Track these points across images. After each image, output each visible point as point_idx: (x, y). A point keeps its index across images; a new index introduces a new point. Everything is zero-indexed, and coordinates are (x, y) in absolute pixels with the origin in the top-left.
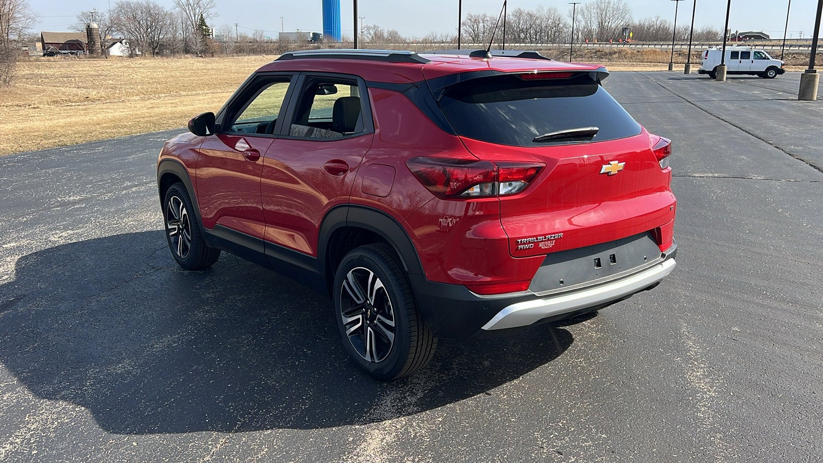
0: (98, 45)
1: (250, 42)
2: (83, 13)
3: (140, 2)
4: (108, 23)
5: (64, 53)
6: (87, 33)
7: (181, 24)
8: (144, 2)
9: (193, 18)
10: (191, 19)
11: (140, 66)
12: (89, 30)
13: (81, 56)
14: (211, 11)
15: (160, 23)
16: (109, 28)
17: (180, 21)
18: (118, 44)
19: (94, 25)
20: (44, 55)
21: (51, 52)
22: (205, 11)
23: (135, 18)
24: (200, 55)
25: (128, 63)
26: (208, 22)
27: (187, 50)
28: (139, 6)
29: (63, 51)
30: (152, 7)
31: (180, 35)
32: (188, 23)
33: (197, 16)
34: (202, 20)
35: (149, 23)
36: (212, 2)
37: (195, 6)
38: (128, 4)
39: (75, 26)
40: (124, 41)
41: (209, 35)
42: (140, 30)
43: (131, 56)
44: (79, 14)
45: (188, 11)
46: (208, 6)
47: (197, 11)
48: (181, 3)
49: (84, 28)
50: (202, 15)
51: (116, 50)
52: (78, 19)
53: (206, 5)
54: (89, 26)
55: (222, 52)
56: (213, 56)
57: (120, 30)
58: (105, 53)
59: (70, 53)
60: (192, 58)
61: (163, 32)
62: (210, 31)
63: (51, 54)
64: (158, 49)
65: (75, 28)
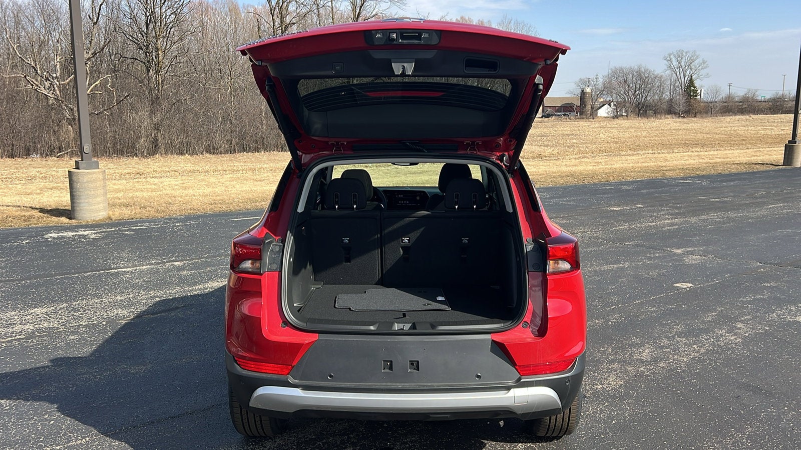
0: (589, 107)
1: (740, 102)
2: (581, 79)
3: (632, 67)
4: (600, 86)
5: (559, 115)
6: (581, 97)
7: (669, 86)
8: (636, 67)
9: (683, 80)
10: (680, 80)
11: (616, 126)
12: (583, 93)
13: (572, 117)
14: (703, 72)
15: (649, 86)
16: (601, 92)
17: (668, 83)
18: (607, 106)
19: (588, 90)
20: (542, 117)
21: (547, 114)
22: (696, 72)
23: (626, 82)
24: (682, 116)
25: (605, 123)
26: (697, 83)
27: (671, 110)
28: (631, 71)
29: (558, 113)
30: (643, 71)
31: (667, 96)
32: (677, 84)
33: (686, 78)
34: (691, 82)
35: (638, 86)
36: (704, 63)
37: (686, 68)
38: (621, 69)
39: (572, 91)
40: (612, 104)
41: (696, 96)
42: (628, 93)
43: (616, 117)
44: (577, 80)
45: (678, 73)
46: (700, 67)
47: (688, 72)
48: (672, 66)
49: (579, 91)
50: (691, 77)
51: (603, 112)
52: (575, 85)
53: (698, 66)
54: (583, 91)
55: (707, 113)
56: (695, 116)
57: (611, 94)
58: (593, 114)
59: (563, 115)
60: (673, 118)
61: (651, 93)
62: (699, 91)
63: (548, 116)
64: (643, 109)
65: (571, 93)
